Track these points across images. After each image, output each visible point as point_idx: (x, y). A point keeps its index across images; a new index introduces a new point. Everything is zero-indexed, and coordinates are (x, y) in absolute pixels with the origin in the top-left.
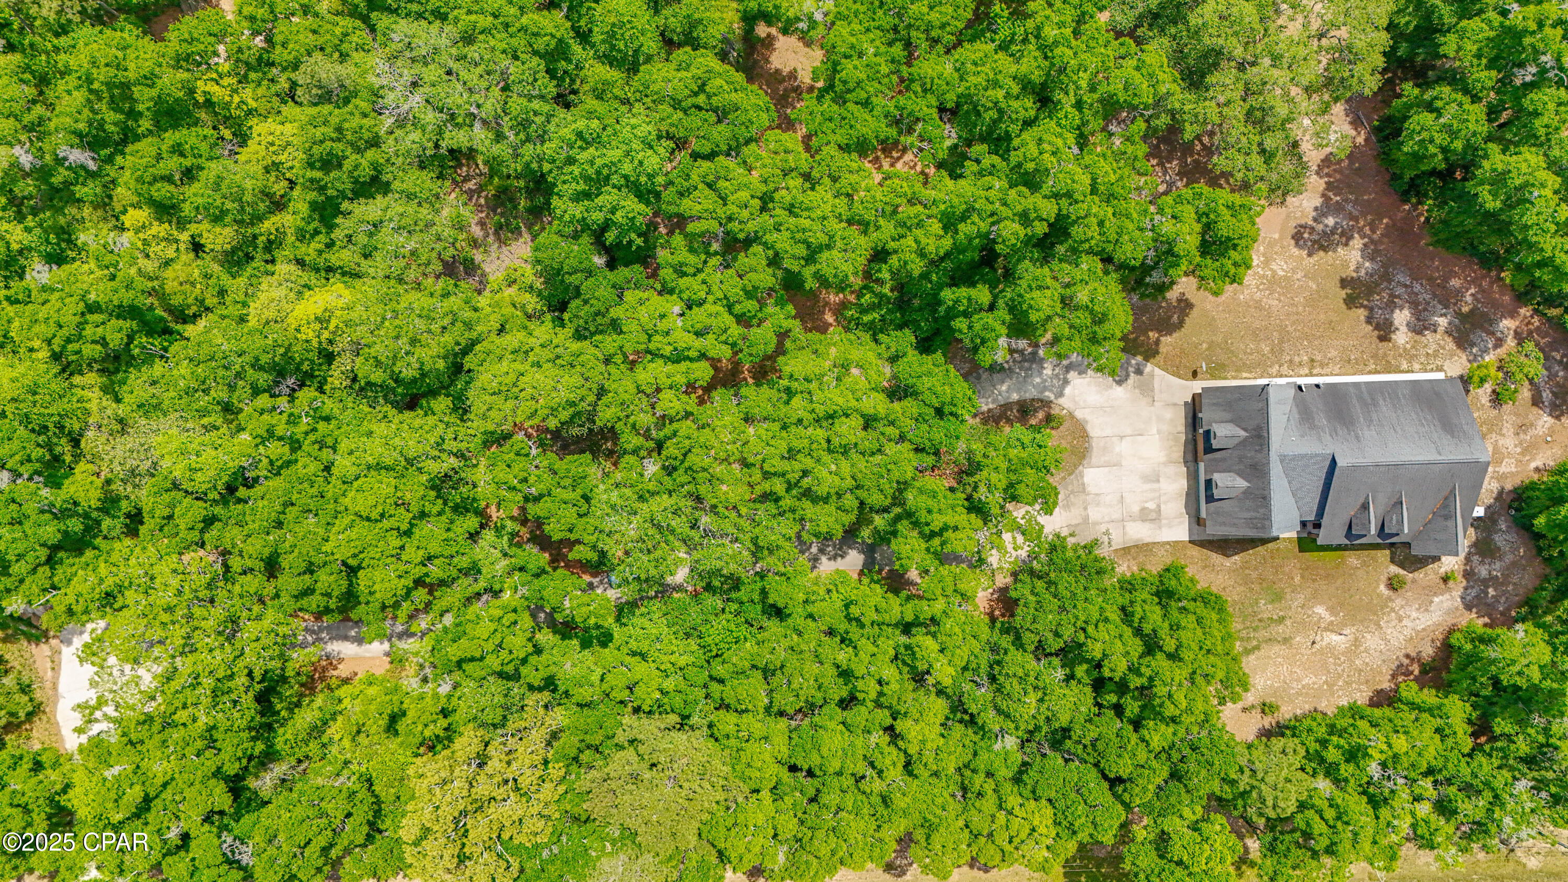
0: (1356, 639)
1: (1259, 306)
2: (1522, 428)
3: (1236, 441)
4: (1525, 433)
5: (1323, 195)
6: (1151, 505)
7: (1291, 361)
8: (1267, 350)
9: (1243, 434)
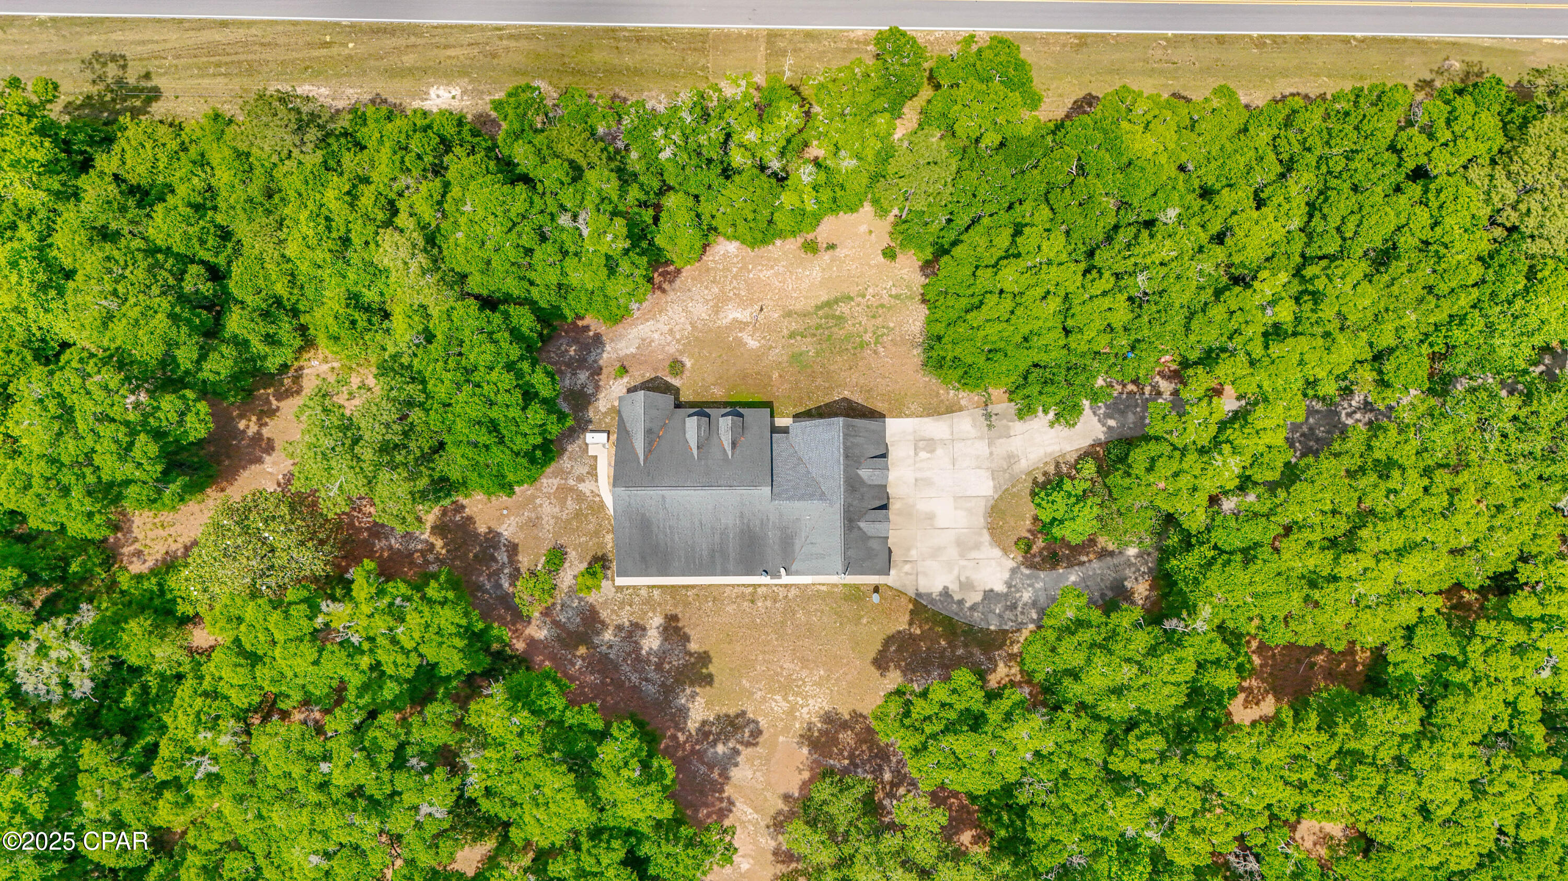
0: (717, 313)
1: (804, 662)
2: (535, 523)
3: (867, 517)
4: (530, 519)
5: (728, 778)
6: (923, 455)
7: (775, 601)
8: (800, 615)
9: (862, 525)
